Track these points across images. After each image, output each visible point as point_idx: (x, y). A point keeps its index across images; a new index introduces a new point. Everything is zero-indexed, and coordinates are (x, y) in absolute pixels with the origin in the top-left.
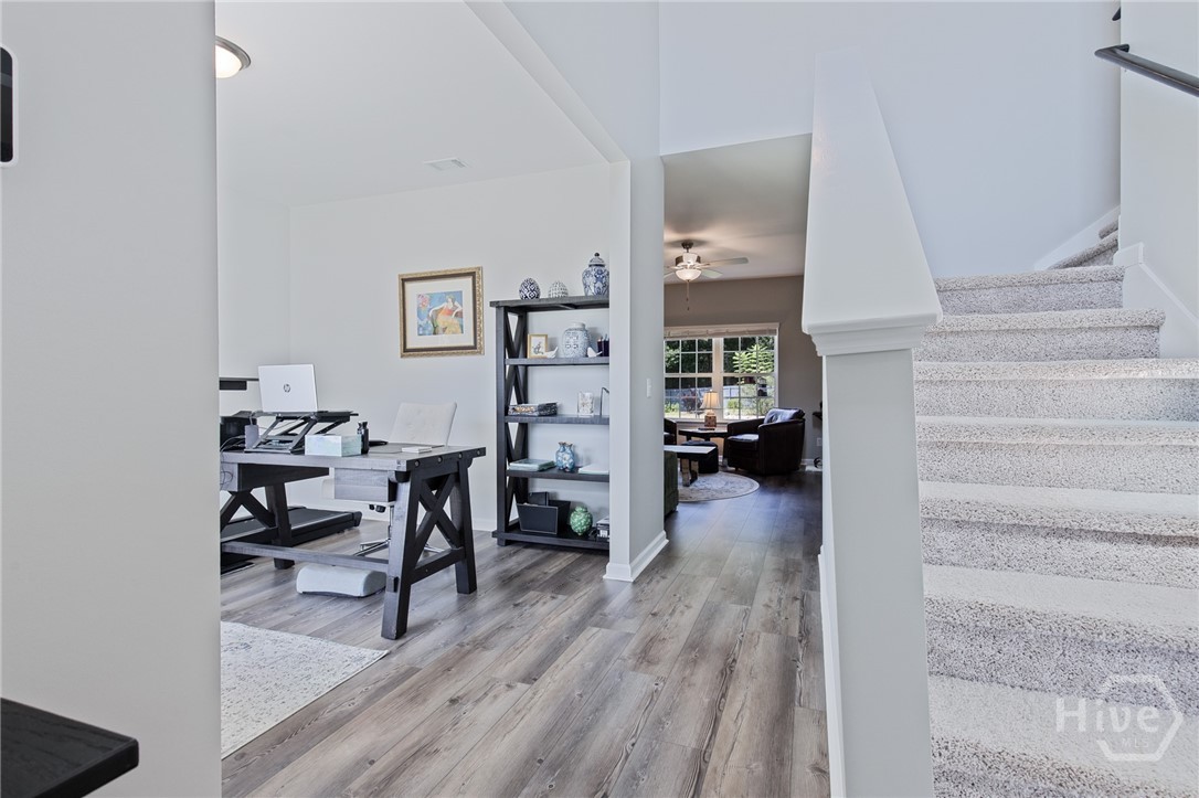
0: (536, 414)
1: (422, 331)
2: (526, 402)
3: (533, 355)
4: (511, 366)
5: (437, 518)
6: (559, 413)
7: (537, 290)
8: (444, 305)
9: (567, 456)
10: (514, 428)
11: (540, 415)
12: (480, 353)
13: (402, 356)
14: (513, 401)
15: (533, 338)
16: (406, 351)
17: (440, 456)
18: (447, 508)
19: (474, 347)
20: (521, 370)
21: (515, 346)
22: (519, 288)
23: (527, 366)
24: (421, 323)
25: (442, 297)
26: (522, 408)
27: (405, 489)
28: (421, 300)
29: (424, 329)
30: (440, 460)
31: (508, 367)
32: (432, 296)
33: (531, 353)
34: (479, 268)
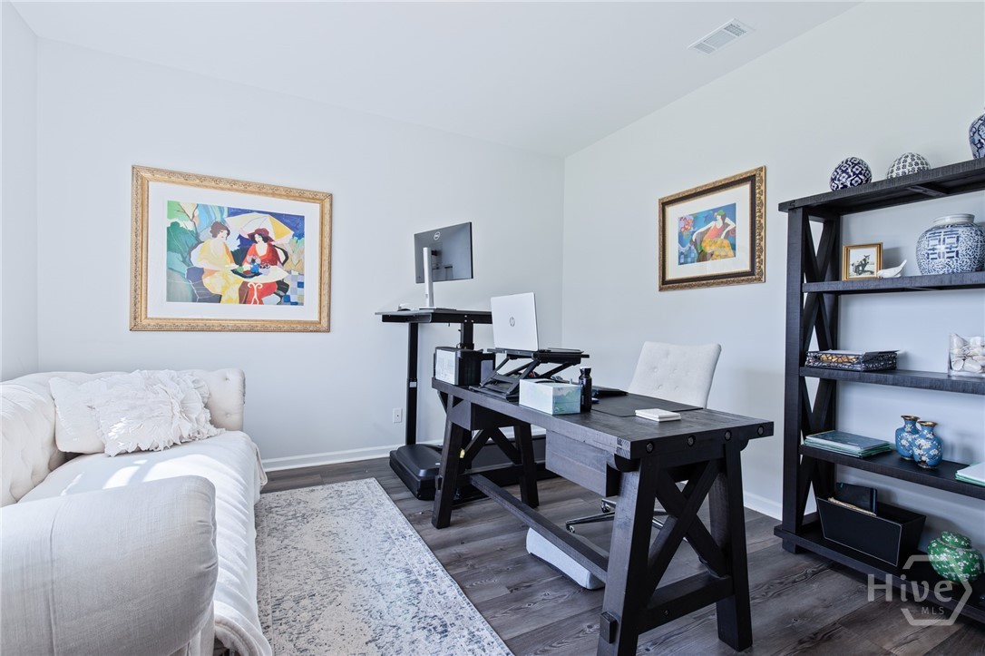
0: (858, 368)
1: (684, 259)
2: (835, 348)
3: (853, 275)
4: (810, 293)
5: (686, 528)
6: (900, 366)
7: (866, 172)
8: (712, 224)
9: (926, 444)
10: (813, 384)
11: (867, 370)
12: (760, 280)
13: (661, 290)
14: (814, 345)
15: (852, 252)
16: (666, 284)
17: (692, 435)
18: (704, 514)
19: (751, 273)
20: (827, 300)
21: (819, 263)
22: (830, 175)
23: (837, 294)
24: (683, 250)
25: (709, 216)
26: (829, 356)
27: (632, 481)
28: (683, 222)
29: (686, 257)
30: (691, 441)
31: (806, 295)
32: (696, 217)
33: (849, 274)
34: (761, 169)
